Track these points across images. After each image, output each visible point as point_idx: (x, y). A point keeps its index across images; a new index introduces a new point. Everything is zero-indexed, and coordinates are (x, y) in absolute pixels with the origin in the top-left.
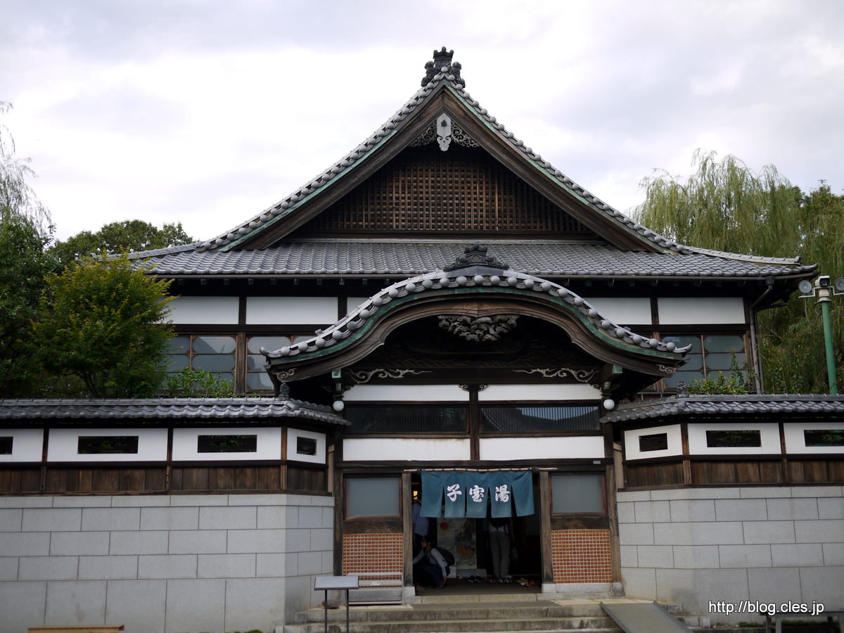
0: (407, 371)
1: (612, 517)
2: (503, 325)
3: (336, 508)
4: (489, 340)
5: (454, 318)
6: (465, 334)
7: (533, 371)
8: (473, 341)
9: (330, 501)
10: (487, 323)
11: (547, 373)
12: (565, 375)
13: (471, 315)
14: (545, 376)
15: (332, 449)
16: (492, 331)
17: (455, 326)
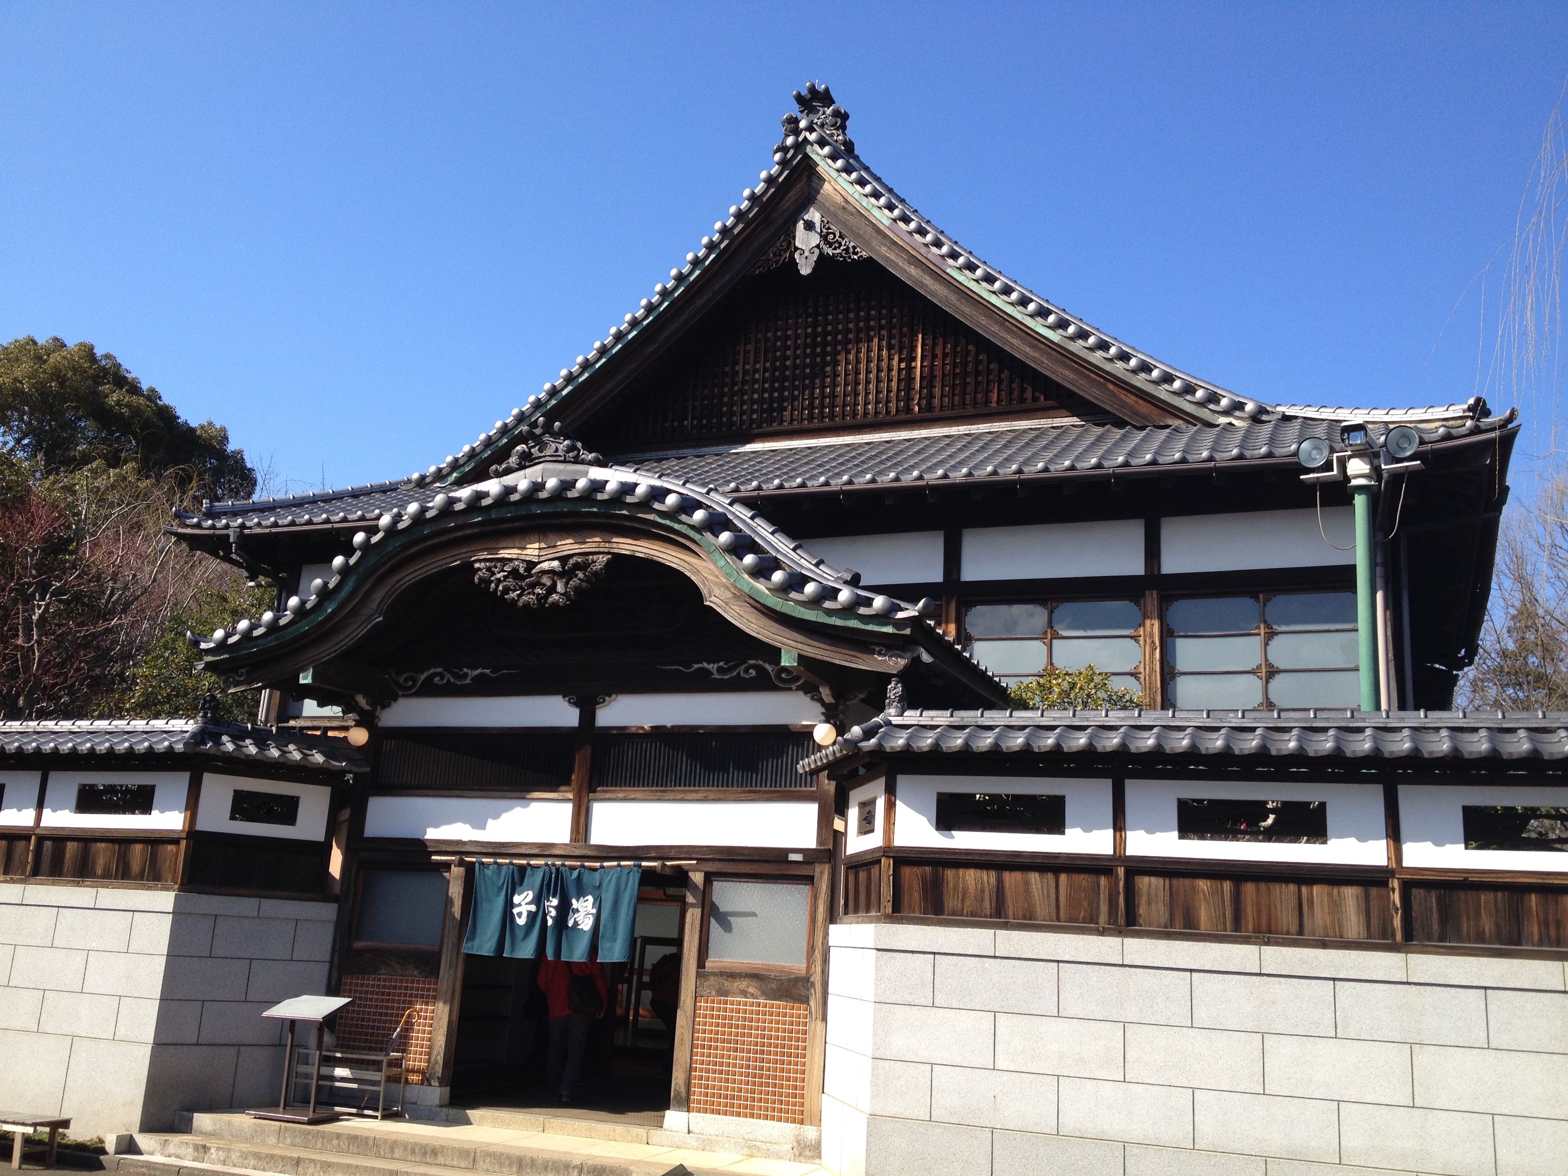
0: (479, 671)
1: (817, 978)
2: (581, 575)
3: (338, 924)
4: (555, 604)
5: (499, 565)
6: (513, 595)
7: (696, 666)
8: (527, 605)
9: (327, 912)
10: (552, 572)
11: (720, 670)
12: (753, 672)
13: (528, 558)
14: (716, 676)
15: (345, 814)
16: (560, 587)
17: (499, 581)
